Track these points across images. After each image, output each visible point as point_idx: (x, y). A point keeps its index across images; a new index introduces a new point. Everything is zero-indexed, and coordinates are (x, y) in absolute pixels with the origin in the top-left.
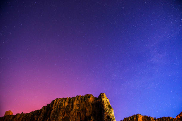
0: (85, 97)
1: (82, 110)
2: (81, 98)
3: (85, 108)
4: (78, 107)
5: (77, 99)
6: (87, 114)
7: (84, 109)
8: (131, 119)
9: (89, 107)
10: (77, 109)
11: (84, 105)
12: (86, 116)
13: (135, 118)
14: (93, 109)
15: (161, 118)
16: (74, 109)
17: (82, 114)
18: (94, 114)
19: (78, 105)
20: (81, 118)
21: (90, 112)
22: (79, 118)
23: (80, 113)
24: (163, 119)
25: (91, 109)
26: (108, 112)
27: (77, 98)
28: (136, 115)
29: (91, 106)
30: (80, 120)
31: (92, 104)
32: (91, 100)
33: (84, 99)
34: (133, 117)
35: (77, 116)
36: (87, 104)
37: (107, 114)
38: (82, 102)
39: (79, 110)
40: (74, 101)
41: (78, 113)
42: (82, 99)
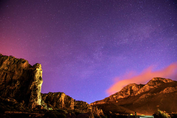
0: (19, 61)
1: (10, 71)
2: (14, 60)
3: (14, 71)
4: (7, 68)
5: (10, 60)
6: (14, 78)
7: (13, 71)
8: (55, 95)
9: (19, 71)
10: (5, 69)
11: (14, 67)
12: (12, 79)
13: (59, 95)
14: (22, 74)
15: (79, 101)
16: (2, 67)
17: (8, 76)
18: (21, 80)
19: (8, 66)
20: (5, 79)
21: (18, 76)
22: (4, 78)
23: (6, 73)
24: (80, 103)
25: (21, 74)
26: (37, 83)
27: (10, 58)
28: (61, 93)
29: (22, 71)
30: (4, 80)
31: (24, 70)
32: (24, 65)
33: (18, 62)
34: (57, 93)
35: (3, 76)
36: (18, 68)
37: (35, 84)
38: (13, 64)
39: (7, 70)
40: (5, 59)
41: (4, 73)
42: (15, 61)
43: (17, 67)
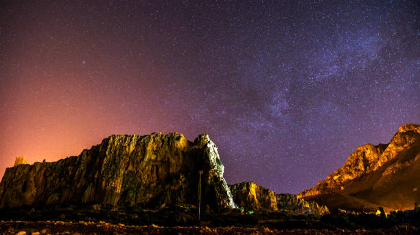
0: (169, 138)
1: (161, 161)
2: (161, 138)
3: (169, 159)
4: (155, 156)
5: (154, 141)
6: (172, 170)
7: (166, 160)
8: (237, 188)
9: (177, 157)
10: (153, 158)
11: (166, 152)
12: (168, 173)
13: (245, 188)
14: (183, 161)
15: (283, 195)
16: (147, 157)
17: (160, 170)
18: (185, 170)
19: (155, 152)
20: (158, 176)
21: (177, 166)
22: (155, 175)
23: (157, 166)
24: (286, 197)
25: (181, 161)
26: (216, 171)
27: (154, 138)
29: (181, 156)
30: (156, 179)
31: (183, 152)
32: (182, 143)
33: (169, 141)
34: (241, 185)
35: (152, 171)
36: (173, 152)
37: (214, 173)
38: (162, 145)
39: (155, 160)
40: (148, 142)
41: (153, 166)
42: (163, 141)
43: (171, 150)
